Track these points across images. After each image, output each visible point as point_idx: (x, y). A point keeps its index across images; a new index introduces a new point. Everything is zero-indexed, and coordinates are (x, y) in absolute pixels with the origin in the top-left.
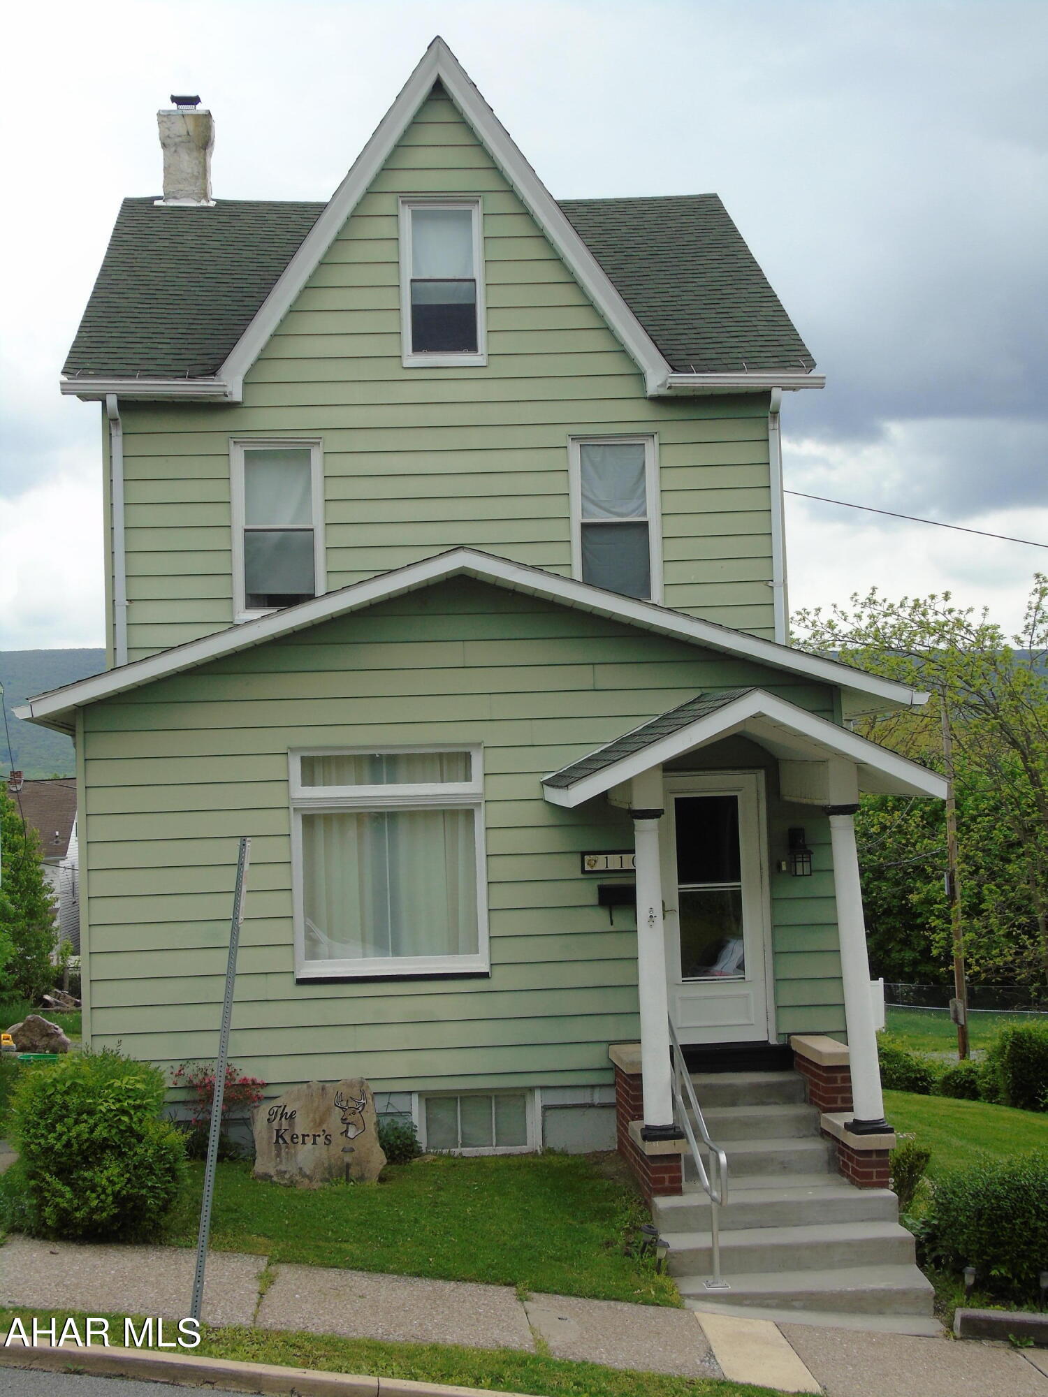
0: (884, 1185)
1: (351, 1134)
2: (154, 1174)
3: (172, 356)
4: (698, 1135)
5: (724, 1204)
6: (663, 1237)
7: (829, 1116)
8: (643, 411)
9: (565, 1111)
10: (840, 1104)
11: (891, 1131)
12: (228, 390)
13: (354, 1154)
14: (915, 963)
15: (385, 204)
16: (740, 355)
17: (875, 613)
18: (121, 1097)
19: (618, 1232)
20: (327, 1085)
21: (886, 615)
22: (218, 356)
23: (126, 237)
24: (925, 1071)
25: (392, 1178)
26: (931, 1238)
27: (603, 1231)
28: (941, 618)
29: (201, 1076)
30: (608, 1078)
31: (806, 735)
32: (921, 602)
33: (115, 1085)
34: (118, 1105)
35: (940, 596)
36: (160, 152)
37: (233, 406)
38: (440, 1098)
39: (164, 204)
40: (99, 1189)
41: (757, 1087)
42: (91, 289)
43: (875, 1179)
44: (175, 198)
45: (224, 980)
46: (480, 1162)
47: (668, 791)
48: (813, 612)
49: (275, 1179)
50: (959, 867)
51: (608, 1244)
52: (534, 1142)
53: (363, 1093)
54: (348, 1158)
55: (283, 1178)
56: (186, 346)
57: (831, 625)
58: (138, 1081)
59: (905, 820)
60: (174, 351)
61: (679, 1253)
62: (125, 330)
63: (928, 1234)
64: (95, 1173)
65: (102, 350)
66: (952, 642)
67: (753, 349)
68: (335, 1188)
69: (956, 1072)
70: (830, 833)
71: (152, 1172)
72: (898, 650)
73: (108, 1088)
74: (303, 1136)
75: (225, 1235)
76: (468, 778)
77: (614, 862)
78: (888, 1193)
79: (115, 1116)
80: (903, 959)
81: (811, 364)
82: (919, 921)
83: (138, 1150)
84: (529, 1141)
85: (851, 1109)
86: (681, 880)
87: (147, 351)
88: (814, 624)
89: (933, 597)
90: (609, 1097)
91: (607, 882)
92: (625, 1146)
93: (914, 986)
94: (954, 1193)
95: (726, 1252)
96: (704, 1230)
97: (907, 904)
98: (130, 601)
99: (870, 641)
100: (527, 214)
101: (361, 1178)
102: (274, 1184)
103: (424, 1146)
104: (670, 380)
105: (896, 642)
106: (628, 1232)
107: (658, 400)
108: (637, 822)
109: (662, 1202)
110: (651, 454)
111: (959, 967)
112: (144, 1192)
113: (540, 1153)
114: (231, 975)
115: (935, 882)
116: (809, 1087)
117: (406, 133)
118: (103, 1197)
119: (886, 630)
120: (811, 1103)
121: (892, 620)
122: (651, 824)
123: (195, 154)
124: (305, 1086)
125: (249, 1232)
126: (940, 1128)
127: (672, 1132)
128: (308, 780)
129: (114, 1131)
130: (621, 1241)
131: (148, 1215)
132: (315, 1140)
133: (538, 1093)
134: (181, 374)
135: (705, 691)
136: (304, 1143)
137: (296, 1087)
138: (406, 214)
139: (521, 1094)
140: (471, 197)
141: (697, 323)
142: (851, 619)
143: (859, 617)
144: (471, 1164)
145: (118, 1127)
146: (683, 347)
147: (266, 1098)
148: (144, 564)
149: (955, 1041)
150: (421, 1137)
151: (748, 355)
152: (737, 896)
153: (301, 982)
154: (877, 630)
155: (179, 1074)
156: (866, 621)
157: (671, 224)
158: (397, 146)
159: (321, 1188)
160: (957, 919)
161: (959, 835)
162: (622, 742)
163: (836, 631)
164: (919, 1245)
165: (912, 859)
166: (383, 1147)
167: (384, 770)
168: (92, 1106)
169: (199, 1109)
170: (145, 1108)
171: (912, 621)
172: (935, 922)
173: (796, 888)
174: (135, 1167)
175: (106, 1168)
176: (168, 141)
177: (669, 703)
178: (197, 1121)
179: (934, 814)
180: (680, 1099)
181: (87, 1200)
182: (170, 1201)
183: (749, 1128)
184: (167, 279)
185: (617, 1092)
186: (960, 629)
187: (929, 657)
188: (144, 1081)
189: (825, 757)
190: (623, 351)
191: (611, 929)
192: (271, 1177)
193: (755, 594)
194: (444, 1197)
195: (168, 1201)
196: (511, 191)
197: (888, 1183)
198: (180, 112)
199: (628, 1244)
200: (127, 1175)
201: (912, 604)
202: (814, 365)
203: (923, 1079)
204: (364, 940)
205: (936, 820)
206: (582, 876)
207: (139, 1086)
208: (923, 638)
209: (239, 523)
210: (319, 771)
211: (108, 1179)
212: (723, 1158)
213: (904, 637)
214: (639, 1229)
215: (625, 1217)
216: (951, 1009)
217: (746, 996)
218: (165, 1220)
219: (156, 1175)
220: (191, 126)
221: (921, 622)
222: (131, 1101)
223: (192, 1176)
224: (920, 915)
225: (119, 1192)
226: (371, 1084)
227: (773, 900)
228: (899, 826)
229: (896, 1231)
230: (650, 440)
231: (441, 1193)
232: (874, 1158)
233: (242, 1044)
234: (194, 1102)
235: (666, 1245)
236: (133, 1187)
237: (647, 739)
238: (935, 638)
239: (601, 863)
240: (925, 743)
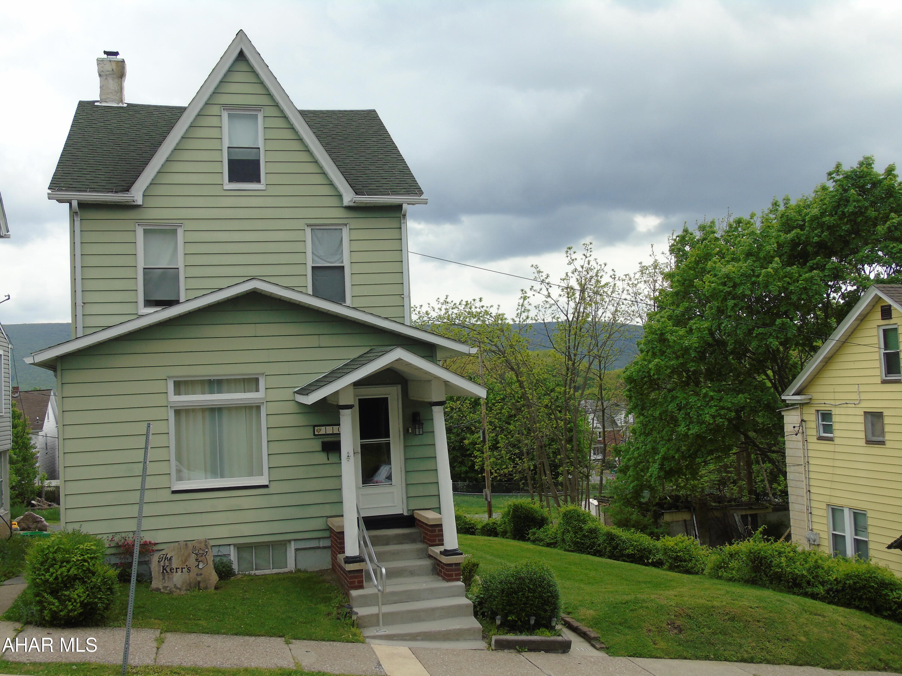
0: (458, 580)
1: (200, 567)
2: (101, 591)
3: (106, 182)
4: (371, 560)
5: (384, 592)
6: (355, 610)
7: (432, 548)
8: (341, 213)
9: (307, 551)
10: (437, 542)
11: (461, 554)
12: (135, 199)
13: (202, 576)
14: (466, 472)
15: (215, 110)
16: (388, 188)
17: (448, 307)
18: (83, 553)
19: (333, 608)
20: (188, 543)
21: (453, 309)
22: (129, 182)
23: (80, 121)
24: (473, 524)
25: (221, 587)
26: (480, 603)
27: (326, 608)
28: (478, 310)
29: (123, 541)
30: (327, 534)
31: (421, 369)
32: (469, 302)
33: (81, 547)
34: (82, 557)
35: (478, 300)
36: (98, 79)
37: (138, 206)
38: (244, 547)
39: (100, 104)
40: (73, 600)
41: (398, 536)
42: (63, 147)
43: (454, 577)
44: (106, 102)
45: (139, 492)
46: (264, 577)
47: (356, 396)
48: (419, 307)
49: (162, 590)
50: (487, 427)
51: (329, 614)
52: (291, 566)
53: (206, 545)
54: (199, 579)
55: (166, 590)
56: (113, 176)
57: (427, 313)
58: (92, 545)
59: (462, 405)
60: (107, 179)
61: (363, 617)
62: (81, 167)
63: (478, 601)
64: (70, 592)
65: (69, 177)
66: (484, 321)
67: (393, 185)
68: (193, 594)
69: (487, 524)
70: (432, 415)
71: (100, 590)
72: (459, 325)
73: (76, 549)
74: (177, 568)
75: (138, 620)
76: (257, 390)
77: (329, 430)
78: (460, 583)
79: (81, 563)
80: (461, 471)
81: (421, 193)
82: (468, 452)
83: (93, 580)
84: (288, 566)
85: (443, 545)
86: (362, 438)
87: (93, 178)
88: (419, 313)
89: (474, 300)
90: (328, 543)
91: (325, 440)
92: (335, 567)
93: (466, 483)
94: (491, 582)
95: (385, 615)
96: (374, 605)
97: (463, 445)
98: (84, 303)
99: (445, 321)
100: (285, 117)
101: (206, 588)
102: (161, 593)
103: (236, 571)
104: (354, 199)
105: (458, 321)
106: (338, 608)
107: (349, 208)
108: (341, 411)
109: (354, 593)
110: (345, 233)
111: (487, 474)
112: (96, 600)
113: (294, 571)
114: (143, 489)
115: (476, 434)
116: (423, 535)
117: (225, 75)
118: (75, 604)
119: (453, 316)
120: (423, 542)
121: (455, 311)
122: (348, 411)
123: (116, 80)
124: (177, 544)
125: (150, 618)
126: (481, 551)
127: (358, 559)
128: (177, 392)
129: (80, 571)
130: (335, 613)
131: (98, 612)
132: (182, 570)
133: (293, 543)
134: (111, 190)
135: (372, 347)
136: (176, 572)
137: (172, 544)
138: (225, 115)
139: (284, 544)
140: (258, 108)
141: (367, 172)
142: (437, 310)
143: (440, 309)
144: (260, 579)
145: (82, 569)
146: (360, 183)
147: (157, 550)
148: (91, 285)
149: (486, 509)
150: (235, 567)
151: (391, 188)
152: (388, 445)
153: (174, 492)
154: (449, 315)
155: (112, 540)
156: (443, 311)
157: (354, 123)
158: (221, 82)
159: (185, 594)
160: (487, 452)
161: (487, 412)
162: (333, 372)
163: (429, 316)
164: (475, 607)
165: (465, 423)
166: (216, 572)
167: (216, 388)
168: (69, 558)
169: (122, 557)
170: (96, 558)
171: (465, 311)
172: (476, 453)
173: (416, 441)
174: (91, 588)
175: (76, 589)
176: (102, 73)
177: (355, 353)
178: (121, 563)
179: (476, 402)
180: (363, 543)
181: (66, 606)
182: (109, 604)
183: (395, 555)
184: (103, 142)
185: (331, 541)
186: (486, 315)
187: (472, 328)
188: (95, 545)
189: (431, 379)
190: (331, 184)
191: (328, 462)
192: (160, 589)
193: (395, 301)
194: (247, 595)
195: (108, 605)
196: (277, 105)
197: (460, 579)
198: (109, 59)
199: (338, 614)
200: (87, 593)
201: (465, 303)
202: (423, 193)
203: (472, 528)
204: (205, 471)
205: (476, 405)
206: (313, 437)
207: (93, 547)
208: (470, 319)
209: (141, 265)
210: (182, 388)
211: (77, 595)
212: (384, 570)
213: (461, 319)
214: (344, 606)
215: (336, 600)
216: (484, 494)
217: (393, 493)
218: (107, 614)
219: (103, 592)
220: (114, 66)
221: (469, 312)
222: (89, 555)
223: (120, 591)
224: (469, 449)
225: (83, 601)
226: (210, 542)
227: (405, 447)
228: (459, 408)
229: (464, 601)
230: (345, 227)
231: (247, 593)
232: (454, 567)
233: (146, 524)
234: (120, 554)
235: (357, 613)
236: (90, 598)
237: (345, 371)
238: (475, 319)
239: (323, 430)
240: (470, 369)
